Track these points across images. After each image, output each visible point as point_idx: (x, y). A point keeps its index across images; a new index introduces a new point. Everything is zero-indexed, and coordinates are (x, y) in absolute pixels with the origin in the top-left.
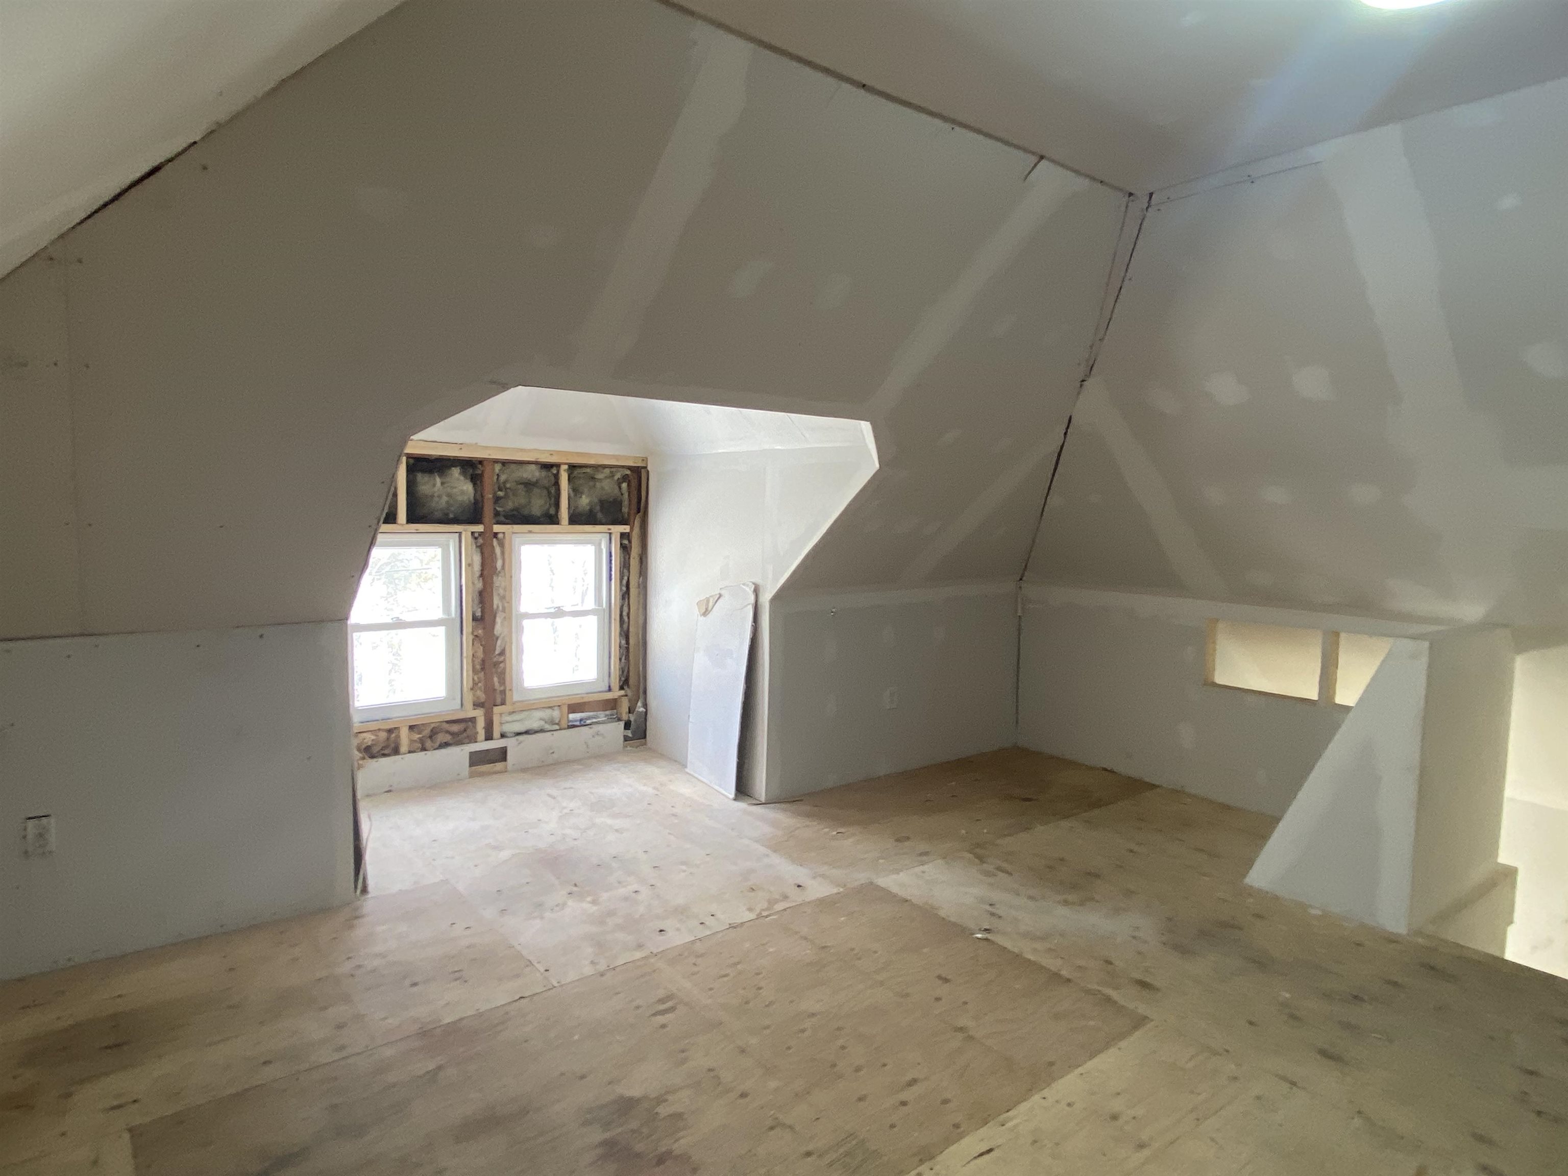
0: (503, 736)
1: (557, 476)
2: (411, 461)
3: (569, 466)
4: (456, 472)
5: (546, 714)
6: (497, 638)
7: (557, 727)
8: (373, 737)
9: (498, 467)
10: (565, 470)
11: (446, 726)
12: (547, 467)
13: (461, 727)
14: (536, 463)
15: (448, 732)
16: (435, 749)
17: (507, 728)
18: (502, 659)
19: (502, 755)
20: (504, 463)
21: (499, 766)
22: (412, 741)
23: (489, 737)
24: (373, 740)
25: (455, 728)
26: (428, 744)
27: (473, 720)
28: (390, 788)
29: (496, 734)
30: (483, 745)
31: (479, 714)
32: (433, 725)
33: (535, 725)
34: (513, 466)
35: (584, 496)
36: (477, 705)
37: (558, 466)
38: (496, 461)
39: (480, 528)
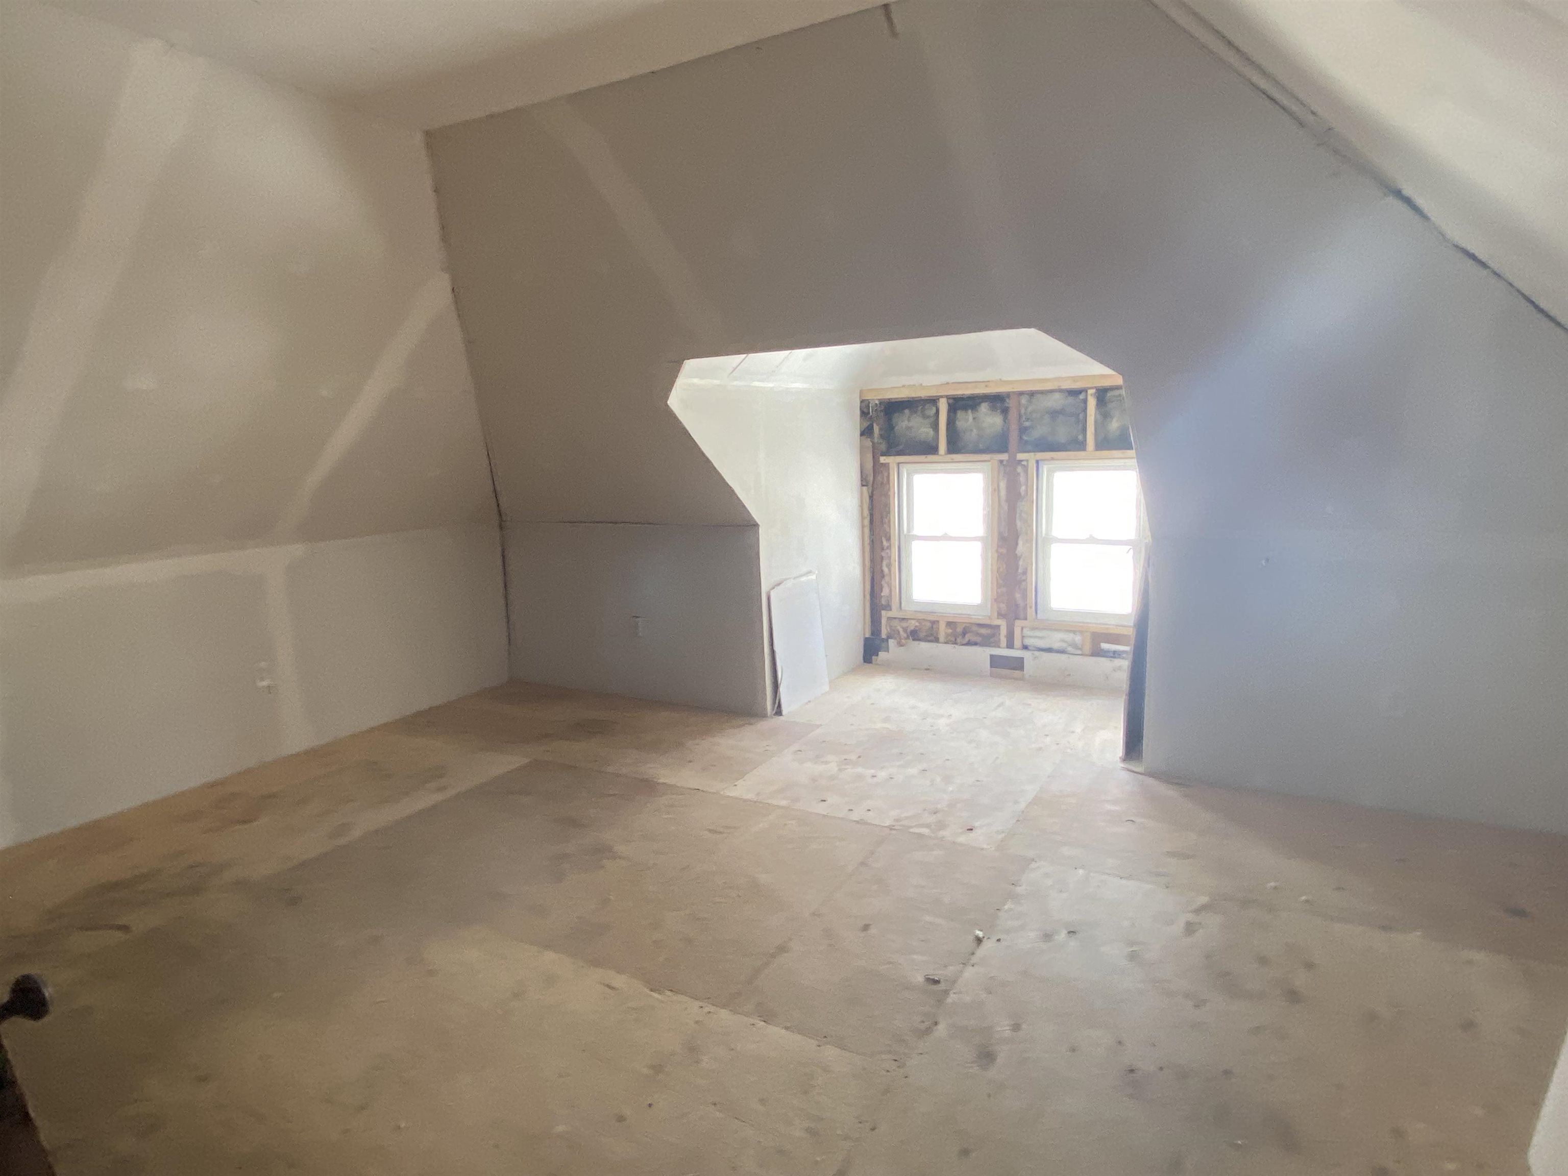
0: (1025, 647)
1: (1085, 401)
2: (951, 401)
3: (1096, 390)
4: (984, 407)
5: (1069, 637)
6: (1020, 558)
7: (1079, 652)
8: (917, 624)
9: (1024, 400)
10: (1091, 395)
11: (975, 628)
12: (1074, 393)
13: (989, 631)
14: (1060, 391)
15: (978, 634)
16: (963, 645)
17: (1028, 642)
18: (1023, 578)
19: (1018, 665)
20: (1032, 394)
21: (1017, 673)
22: (947, 635)
23: (1010, 645)
24: (916, 626)
25: (983, 631)
26: (959, 640)
27: (998, 627)
28: (929, 668)
29: (1017, 643)
30: (1004, 652)
31: (1002, 623)
32: (965, 625)
33: (1056, 646)
34: (1039, 396)
35: (1115, 420)
36: (1000, 615)
37: (1085, 390)
38: (1021, 394)
39: (1004, 457)
